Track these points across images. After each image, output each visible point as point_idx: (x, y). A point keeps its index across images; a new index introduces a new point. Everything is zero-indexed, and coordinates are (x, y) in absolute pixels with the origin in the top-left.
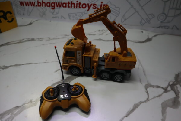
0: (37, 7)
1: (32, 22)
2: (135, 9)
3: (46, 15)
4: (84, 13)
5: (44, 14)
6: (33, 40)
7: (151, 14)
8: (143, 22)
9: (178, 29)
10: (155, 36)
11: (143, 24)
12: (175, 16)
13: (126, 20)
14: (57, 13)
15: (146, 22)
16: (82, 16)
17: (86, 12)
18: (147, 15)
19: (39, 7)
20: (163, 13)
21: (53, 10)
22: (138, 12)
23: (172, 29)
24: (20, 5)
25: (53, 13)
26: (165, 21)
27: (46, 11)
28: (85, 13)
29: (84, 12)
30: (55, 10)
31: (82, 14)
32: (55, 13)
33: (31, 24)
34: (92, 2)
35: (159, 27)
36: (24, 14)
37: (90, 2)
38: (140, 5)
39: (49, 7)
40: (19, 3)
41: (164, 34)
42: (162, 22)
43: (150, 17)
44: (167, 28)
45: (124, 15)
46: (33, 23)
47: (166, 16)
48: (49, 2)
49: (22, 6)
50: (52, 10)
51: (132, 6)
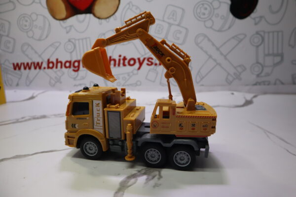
0: (47, 70)
1: (34, 95)
2: (215, 60)
3: (61, 83)
4: (131, 74)
5: (58, 80)
6: (44, 117)
7: (240, 66)
8: (230, 78)
9: (282, 83)
10: (255, 97)
11: (231, 82)
12: (276, 65)
13: (203, 78)
14: (83, 78)
15: (234, 79)
16: (129, 79)
17: (135, 72)
18: (235, 68)
19: (50, 70)
20: (258, 63)
21: (76, 73)
22: (219, 64)
23: (275, 84)
24: (13, 69)
25: (75, 79)
26: (263, 74)
27: (62, 75)
28: (134, 74)
29: (132, 72)
30: (80, 72)
31: (129, 75)
32: (79, 78)
33: (32, 98)
34: (145, 54)
35: (255, 84)
36: (18, 85)
37: (142, 56)
38: (222, 54)
39: (68, 69)
40: (12, 66)
41: (265, 93)
42: (258, 76)
43: (240, 69)
44: (268, 84)
45: (199, 71)
46: (37, 96)
47: (263, 67)
48: (69, 60)
49: (17, 71)
50: (73, 73)
51: (210, 57)
